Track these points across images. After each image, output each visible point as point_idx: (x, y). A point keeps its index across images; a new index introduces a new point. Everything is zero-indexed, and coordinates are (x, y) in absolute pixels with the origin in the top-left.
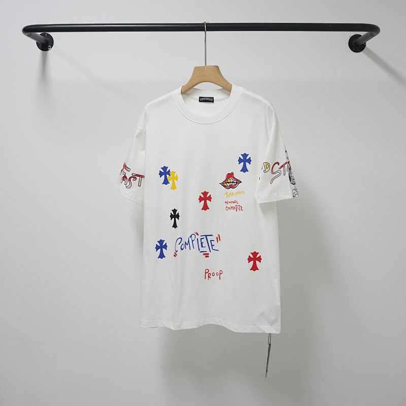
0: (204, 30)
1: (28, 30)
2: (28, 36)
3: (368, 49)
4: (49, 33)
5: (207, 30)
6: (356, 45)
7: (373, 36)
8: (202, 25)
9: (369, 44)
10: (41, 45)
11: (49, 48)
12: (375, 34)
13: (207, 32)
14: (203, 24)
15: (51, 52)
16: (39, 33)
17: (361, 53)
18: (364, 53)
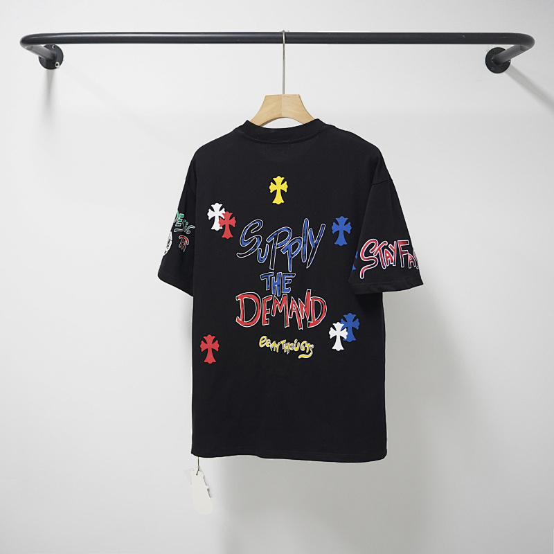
0: (282, 43)
1: (28, 41)
2: (28, 49)
3: (514, 68)
4: (58, 45)
5: (286, 43)
6: (497, 63)
7: (523, 50)
8: (280, 35)
9: (515, 61)
10: (45, 61)
11: (57, 65)
12: (526, 47)
13: (286, 45)
14: (281, 33)
15: (59, 71)
16: (43, 45)
17: (504, 74)
18: (508, 73)
